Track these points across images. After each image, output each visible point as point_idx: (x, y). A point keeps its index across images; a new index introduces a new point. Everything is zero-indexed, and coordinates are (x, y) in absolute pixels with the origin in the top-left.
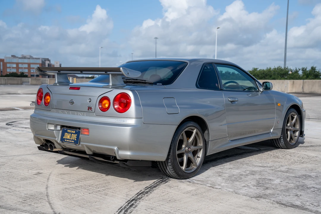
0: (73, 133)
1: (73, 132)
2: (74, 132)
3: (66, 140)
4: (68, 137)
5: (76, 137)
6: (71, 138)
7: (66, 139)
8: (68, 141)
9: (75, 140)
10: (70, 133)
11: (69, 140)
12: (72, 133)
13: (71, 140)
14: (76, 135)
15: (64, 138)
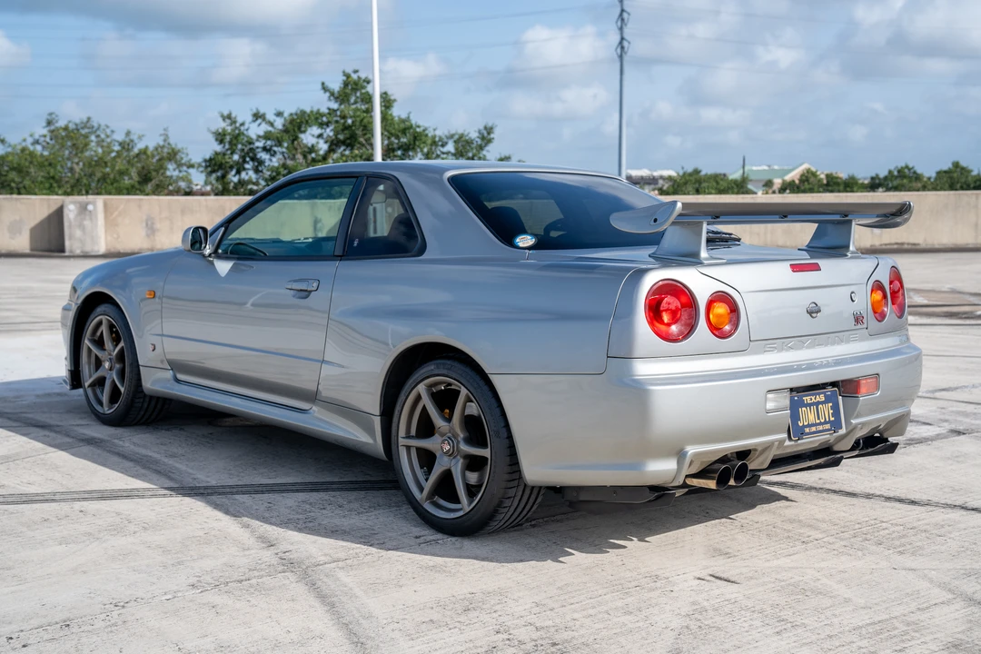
0: (822, 403)
1: (818, 399)
2: (822, 398)
3: (807, 430)
4: (812, 418)
5: (831, 412)
6: (818, 419)
7: (806, 426)
8: (814, 429)
9: (832, 419)
10: (813, 404)
11: (815, 425)
12: (819, 402)
13: (821, 424)
14: (831, 404)
15: (801, 425)
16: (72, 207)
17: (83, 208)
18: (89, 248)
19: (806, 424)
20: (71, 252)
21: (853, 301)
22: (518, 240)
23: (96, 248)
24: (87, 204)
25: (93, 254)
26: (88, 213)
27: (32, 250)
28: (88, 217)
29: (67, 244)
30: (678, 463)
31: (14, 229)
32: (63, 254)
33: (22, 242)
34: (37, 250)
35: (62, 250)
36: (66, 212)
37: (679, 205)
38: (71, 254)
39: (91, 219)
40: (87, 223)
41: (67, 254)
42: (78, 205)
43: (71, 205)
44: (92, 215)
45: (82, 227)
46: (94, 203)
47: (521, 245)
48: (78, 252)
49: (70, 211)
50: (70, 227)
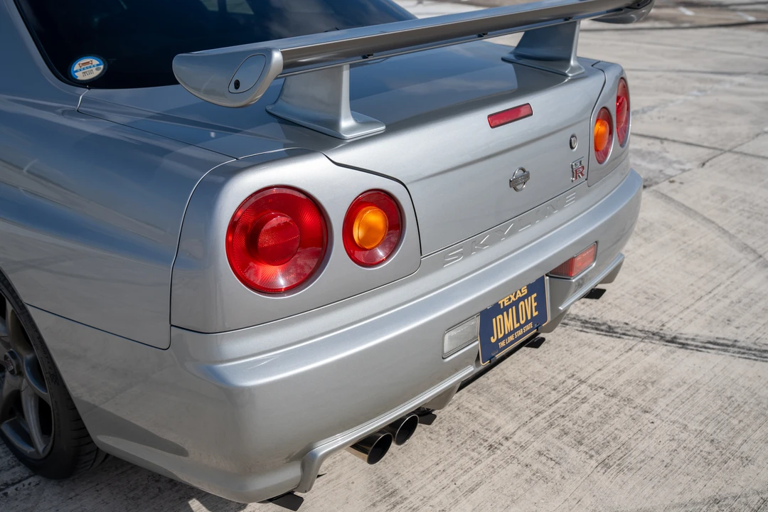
0: (524, 297)
1: (519, 295)
2: (525, 291)
3: (503, 344)
4: (509, 325)
5: (535, 304)
6: (518, 321)
7: (501, 340)
8: (511, 338)
9: (536, 314)
10: (511, 305)
11: (515, 331)
12: (520, 300)
13: (522, 326)
14: (535, 295)
15: (493, 340)
19: (500, 336)
21: (572, 148)
22: (76, 67)
30: (303, 467)
37: (277, 56)
47: (80, 76)
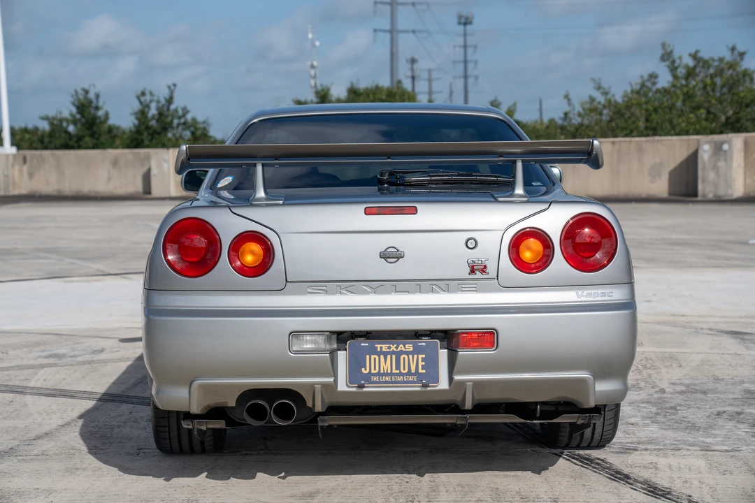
0: (408, 353)
1: (401, 347)
2: (410, 347)
3: (376, 379)
4: (386, 365)
5: (421, 363)
6: (398, 367)
7: (375, 375)
8: (388, 379)
9: (421, 371)
10: (392, 353)
11: (392, 374)
12: (402, 352)
16: (706, 147)
17: (718, 148)
18: (721, 192)
20: (704, 196)
23: (729, 192)
24: (722, 143)
25: (726, 198)
26: (722, 153)
27: (670, 194)
28: (722, 158)
29: (700, 187)
31: (654, 173)
32: (695, 199)
33: (661, 187)
34: (675, 195)
35: (696, 195)
36: (700, 153)
38: (704, 199)
39: (725, 160)
40: (721, 164)
41: (699, 198)
42: (713, 145)
43: (705, 145)
44: (727, 156)
45: (715, 168)
46: (729, 142)
48: (711, 196)
49: (705, 151)
50: (704, 169)
